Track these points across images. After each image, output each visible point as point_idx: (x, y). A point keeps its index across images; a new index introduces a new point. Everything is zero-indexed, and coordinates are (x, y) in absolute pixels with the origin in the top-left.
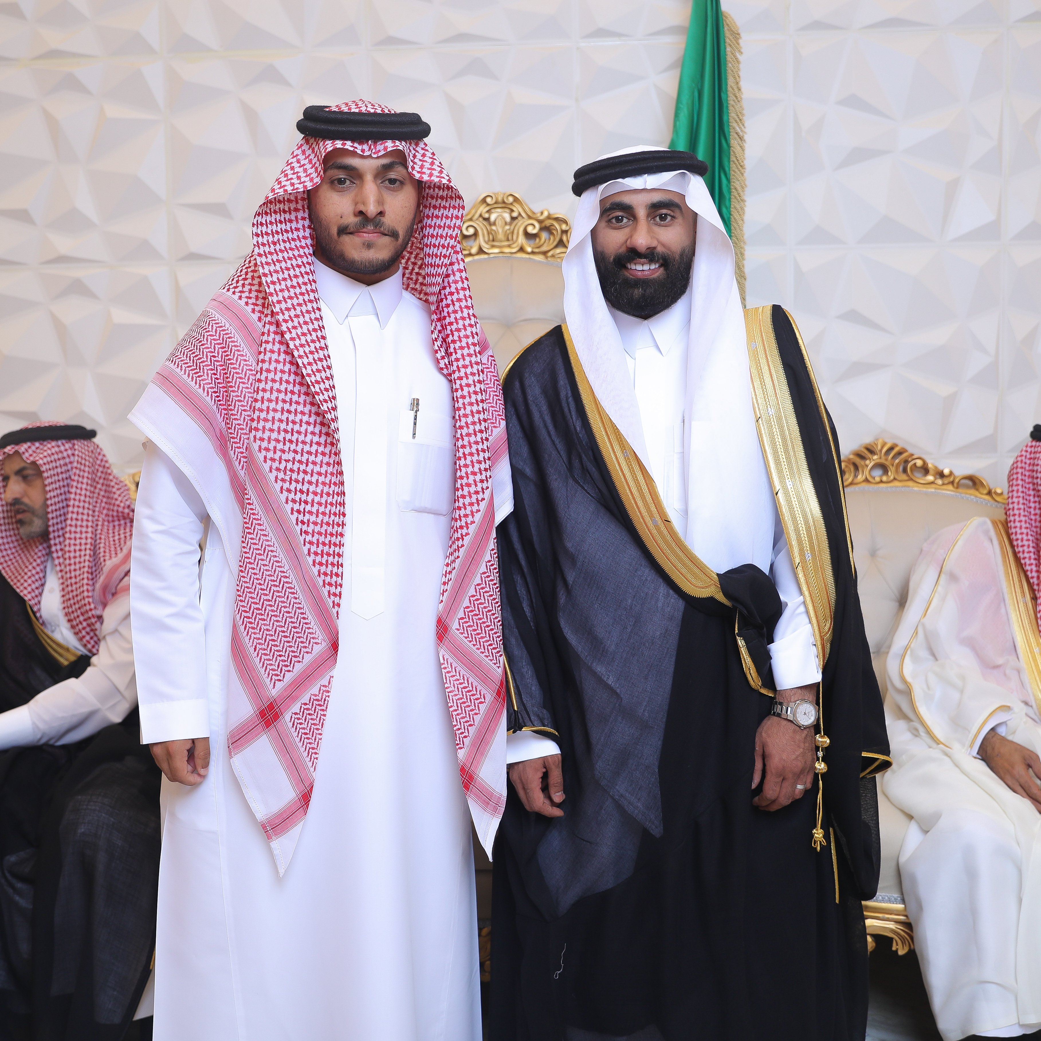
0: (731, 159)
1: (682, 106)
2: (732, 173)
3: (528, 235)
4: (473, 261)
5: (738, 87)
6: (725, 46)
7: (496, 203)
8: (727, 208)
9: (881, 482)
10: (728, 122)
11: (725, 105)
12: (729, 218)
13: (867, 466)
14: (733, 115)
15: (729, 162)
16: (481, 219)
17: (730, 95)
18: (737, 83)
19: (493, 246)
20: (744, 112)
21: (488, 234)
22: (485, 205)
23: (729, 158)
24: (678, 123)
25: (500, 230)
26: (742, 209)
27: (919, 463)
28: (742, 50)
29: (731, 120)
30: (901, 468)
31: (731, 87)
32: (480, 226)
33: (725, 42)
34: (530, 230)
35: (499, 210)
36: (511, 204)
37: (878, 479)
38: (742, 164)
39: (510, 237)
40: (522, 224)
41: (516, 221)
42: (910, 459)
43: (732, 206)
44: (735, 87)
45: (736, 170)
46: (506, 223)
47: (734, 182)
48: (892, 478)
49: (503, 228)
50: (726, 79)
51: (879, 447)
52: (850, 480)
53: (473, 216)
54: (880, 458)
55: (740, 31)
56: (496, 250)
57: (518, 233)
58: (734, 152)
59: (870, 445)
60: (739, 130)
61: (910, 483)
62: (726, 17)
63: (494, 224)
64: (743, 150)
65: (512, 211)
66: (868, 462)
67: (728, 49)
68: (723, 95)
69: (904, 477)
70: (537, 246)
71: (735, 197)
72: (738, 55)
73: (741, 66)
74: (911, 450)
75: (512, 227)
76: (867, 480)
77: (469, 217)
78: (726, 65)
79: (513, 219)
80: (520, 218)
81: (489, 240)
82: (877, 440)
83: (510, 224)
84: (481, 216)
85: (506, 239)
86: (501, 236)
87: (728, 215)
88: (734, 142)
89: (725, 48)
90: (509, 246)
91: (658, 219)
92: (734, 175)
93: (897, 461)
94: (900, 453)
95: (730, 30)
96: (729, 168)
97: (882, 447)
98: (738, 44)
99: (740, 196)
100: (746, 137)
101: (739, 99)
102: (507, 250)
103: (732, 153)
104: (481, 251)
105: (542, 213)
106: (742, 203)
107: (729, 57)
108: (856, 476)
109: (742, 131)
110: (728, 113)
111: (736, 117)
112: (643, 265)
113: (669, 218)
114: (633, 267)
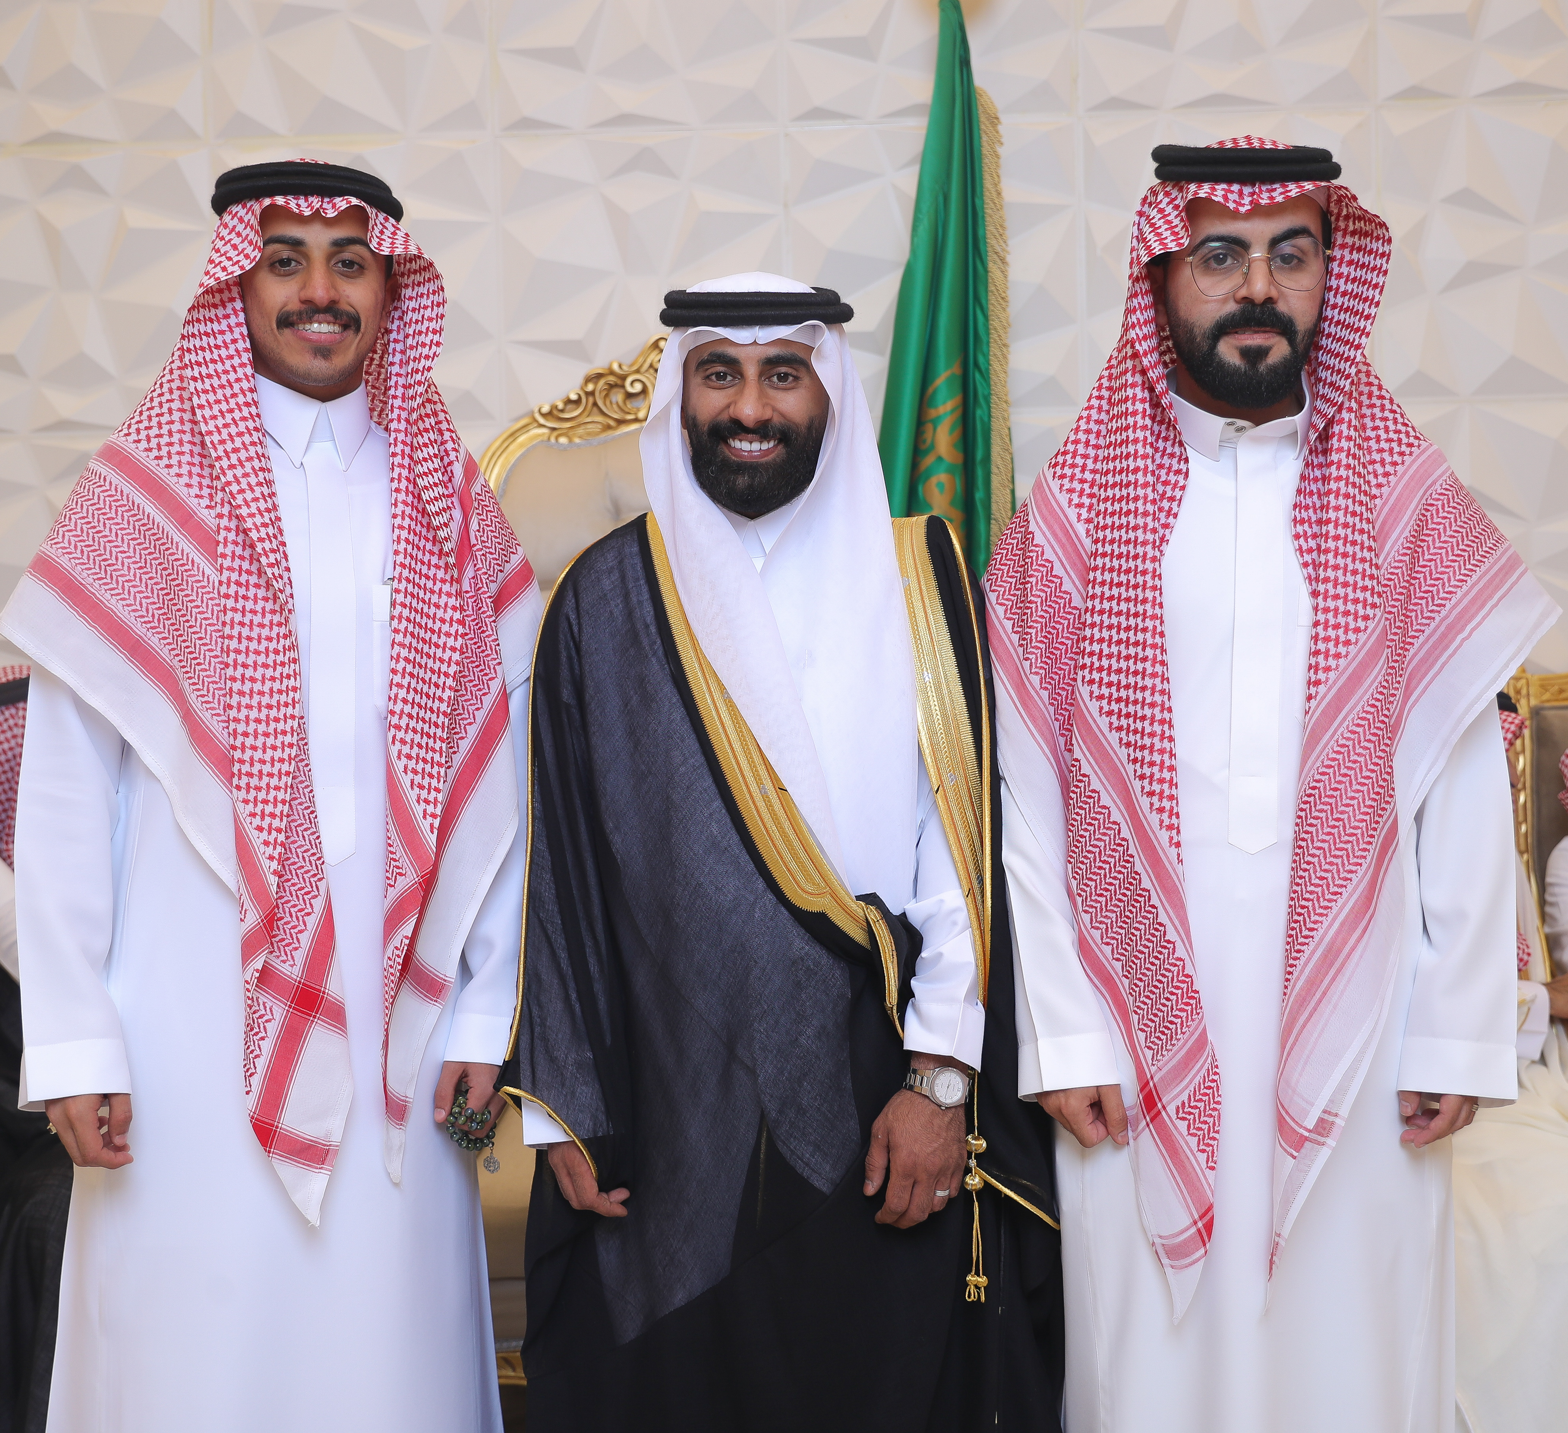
0: (990, 289)
1: (922, 215)
2: (991, 307)
5: (997, 190)
6: (980, 133)
8: (984, 355)
10: (985, 238)
11: (980, 214)
12: (988, 370)
14: (990, 228)
15: (987, 291)
16: (652, 371)
17: (987, 200)
18: (996, 185)
20: (1006, 224)
23: (987, 287)
24: (916, 239)
26: (1005, 357)
28: (1003, 140)
29: (989, 235)
31: (988, 190)
33: (979, 129)
38: (1003, 295)
44: (993, 190)
45: (996, 303)
47: (993, 321)
50: (982, 179)
53: (641, 366)
55: (1000, 115)
58: (993, 279)
60: (998, 249)
62: (981, 95)
64: (1005, 277)
67: (984, 138)
68: (977, 201)
71: (995, 341)
72: (997, 147)
73: (1002, 162)
77: (635, 368)
78: (981, 159)
84: (651, 366)
87: (987, 365)
88: (993, 266)
89: (980, 138)
91: (775, 379)
92: (993, 311)
95: (986, 112)
96: (987, 300)
98: (997, 132)
99: (1001, 340)
100: (1009, 258)
101: (999, 207)
103: (990, 281)
106: (1004, 349)
107: (986, 150)
109: (1003, 250)
110: (984, 225)
111: (994, 231)
112: (751, 443)
113: (791, 378)
114: (737, 444)
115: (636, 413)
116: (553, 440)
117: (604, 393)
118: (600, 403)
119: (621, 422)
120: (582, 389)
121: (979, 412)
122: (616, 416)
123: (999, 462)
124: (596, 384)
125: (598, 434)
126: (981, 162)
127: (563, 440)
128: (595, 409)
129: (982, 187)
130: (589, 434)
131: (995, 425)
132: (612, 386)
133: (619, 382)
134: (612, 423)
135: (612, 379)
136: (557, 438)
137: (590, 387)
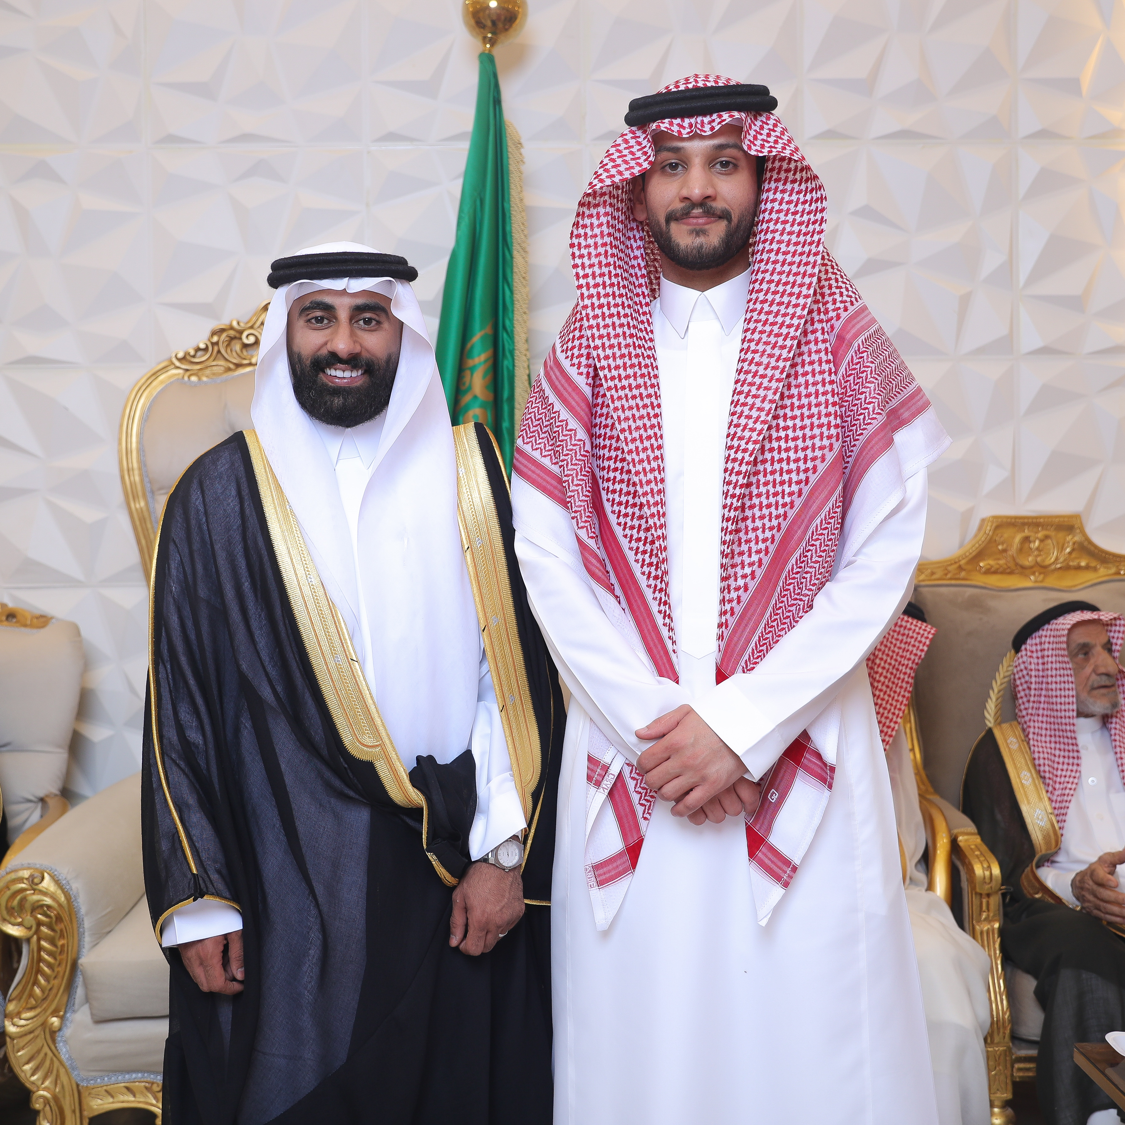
1: (464, 215)
2: (515, 284)
5: (520, 197)
6: (508, 155)
8: (509, 319)
10: (511, 232)
11: (507, 215)
12: (512, 331)
14: (515, 225)
15: (512, 272)
17: (513, 205)
18: (520, 193)
23: (512, 269)
24: (460, 233)
26: (525, 322)
28: (525, 160)
29: (514, 231)
31: (514, 197)
33: (507, 151)
38: (524, 275)
43: (516, 318)
44: (517, 197)
45: (519, 282)
47: (516, 294)
50: (509, 188)
55: (522, 141)
58: (517, 263)
60: (521, 242)
62: (509, 127)
64: (526, 262)
67: (512, 159)
68: (506, 205)
71: (518, 310)
72: (520, 165)
73: (525, 176)
78: (508, 174)
87: (512, 328)
88: (517, 254)
89: (508, 158)
91: (361, 323)
92: (516, 287)
95: (513, 140)
96: (512, 279)
98: (521, 154)
100: (529, 248)
101: (522, 210)
103: (515, 265)
106: (526, 315)
107: (512, 167)
109: (525, 242)
110: (511, 223)
111: (518, 228)
112: (344, 371)
113: (374, 323)
114: (332, 372)
115: (250, 359)
116: (186, 378)
117: (226, 344)
118: (223, 351)
119: (238, 366)
120: (209, 340)
121: (505, 363)
122: (235, 361)
124: (220, 337)
125: (221, 374)
126: (508, 176)
127: (194, 379)
128: (219, 355)
129: (509, 194)
130: (214, 374)
131: (519, 371)
132: (232, 339)
133: (238, 335)
134: (232, 366)
135: (232, 333)
136: (189, 377)
137: (215, 339)
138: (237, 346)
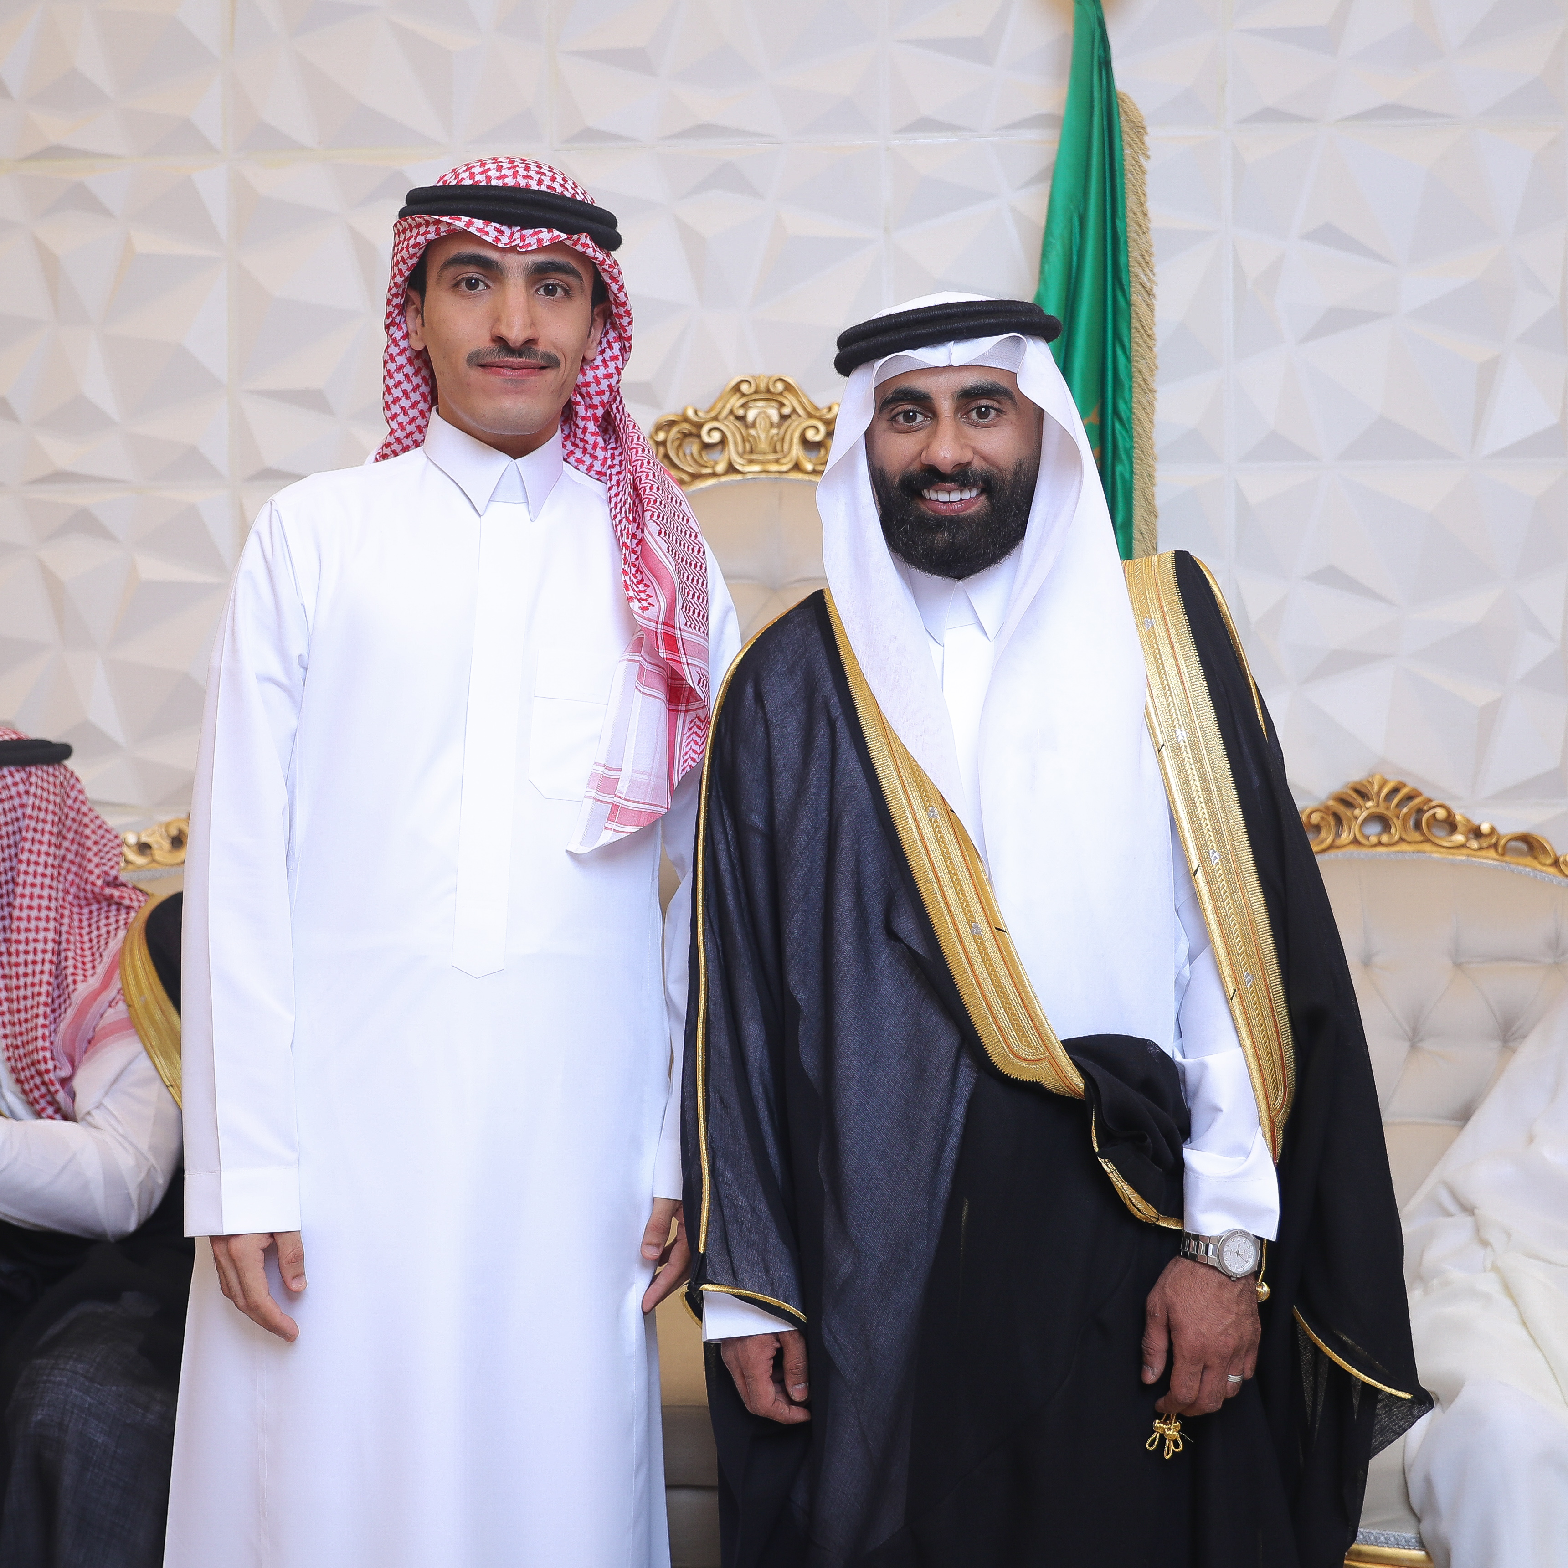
0: (1133, 325)
1: (1053, 240)
2: (1135, 346)
3: (806, 444)
4: (720, 484)
5: (1143, 211)
6: (1122, 146)
7: (756, 392)
8: (1126, 402)
9: (1380, 844)
10: (1128, 266)
11: (1122, 238)
12: (1130, 419)
13: (1356, 818)
14: (1134, 254)
15: (1129, 328)
16: (732, 418)
17: (1131, 222)
18: (1142, 204)
19: (751, 462)
20: (1154, 250)
21: (744, 441)
22: (738, 395)
23: (1129, 323)
24: (1047, 267)
25: (763, 436)
26: (1151, 403)
27: (1441, 814)
28: (1149, 153)
29: (1132, 263)
30: (1411, 823)
31: (1132, 211)
32: (730, 428)
33: (1122, 140)
34: (811, 435)
35: (761, 404)
36: (781, 394)
37: (1374, 840)
38: (1150, 332)
39: (778, 447)
40: (798, 425)
41: (788, 422)
42: (1426, 808)
43: (1134, 400)
44: (1138, 211)
45: (1141, 342)
46: (772, 425)
47: (1137, 362)
48: (1397, 837)
49: (768, 432)
50: (1124, 198)
51: (1376, 788)
52: (1329, 841)
53: (720, 412)
54: (1378, 805)
55: (1146, 123)
56: (756, 468)
57: (791, 440)
58: (1137, 314)
59: (1360, 783)
60: (1144, 279)
61: (1427, 847)
62: (1123, 101)
63: (753, 425)
64: (1152, 311)
65: (782, 405)
66: (1357, 812)
67: (1127, 151)
68: (1119, 223)
69: (1417, 836)
70: (822, 461)
71: (1140, 385)
72: (1142, 160)
73: (1148, 178)
74: (1427, 793)
75: (782, 431)
76: (1355, 842)
77: (712, 414)
78: (1123, 175)
79: (784, 417)
80: (794, 417)
81: (744, 452)
82: (1372, 775)
83: (779, 426)
84: (731, 412)
85: (772, 450)
86: (763, 445)
87: (1129, 414)
88: (1137, 298)
89: (1122, 150)
90: (777, 461)
91: (974, 415)
92: (1137, 350)
93: (1405, 810)
94: (1409, 798)
95: (1130, 120)
96: (1130, 338)
97: (1381, 788)
98: (1143, 143)
99: (1146, 384)
100: (1156, 290)
101: (1145, 230)
102: (774, 468)
103: (1134, 315)
104: (731, 469)
105: (830, 409)
106: (1150, 395)
107: (1129, 163)
108: (1338, 835)
109: (1149, 280)
110: (1127, 250)
111: (1140, 258)
112: (949, 493)
113: (993, 413)
114: (933, 495)
115: (713, 467)
117: (676, 443)
118: (672, 455)
119: (695, 477)
121: (1119, 468)
122: (690, 470)
123: (1143, 527)
124: (668, 432)
126: (1123, 178)
129: (1124, 206)
131: (1137, 483)
132: (686, 436)
133: (694, 430)
134: (686, 478)
135: (686, 427)
137: (661, 436)
138: (693, 448)
